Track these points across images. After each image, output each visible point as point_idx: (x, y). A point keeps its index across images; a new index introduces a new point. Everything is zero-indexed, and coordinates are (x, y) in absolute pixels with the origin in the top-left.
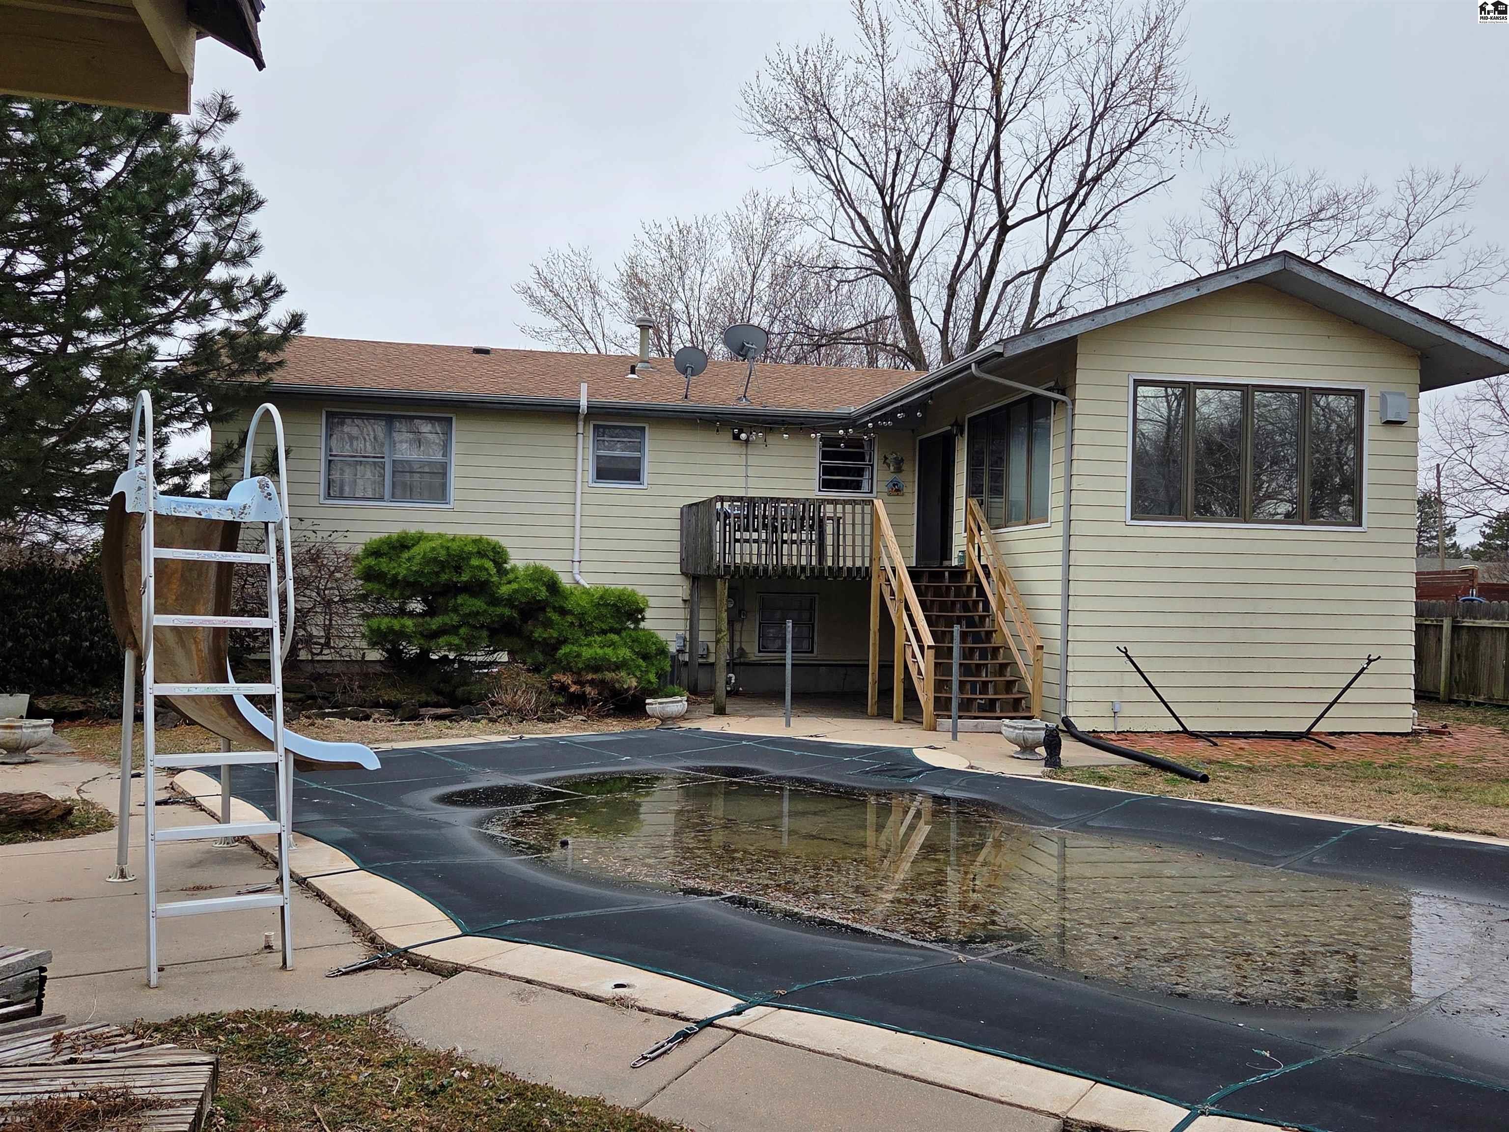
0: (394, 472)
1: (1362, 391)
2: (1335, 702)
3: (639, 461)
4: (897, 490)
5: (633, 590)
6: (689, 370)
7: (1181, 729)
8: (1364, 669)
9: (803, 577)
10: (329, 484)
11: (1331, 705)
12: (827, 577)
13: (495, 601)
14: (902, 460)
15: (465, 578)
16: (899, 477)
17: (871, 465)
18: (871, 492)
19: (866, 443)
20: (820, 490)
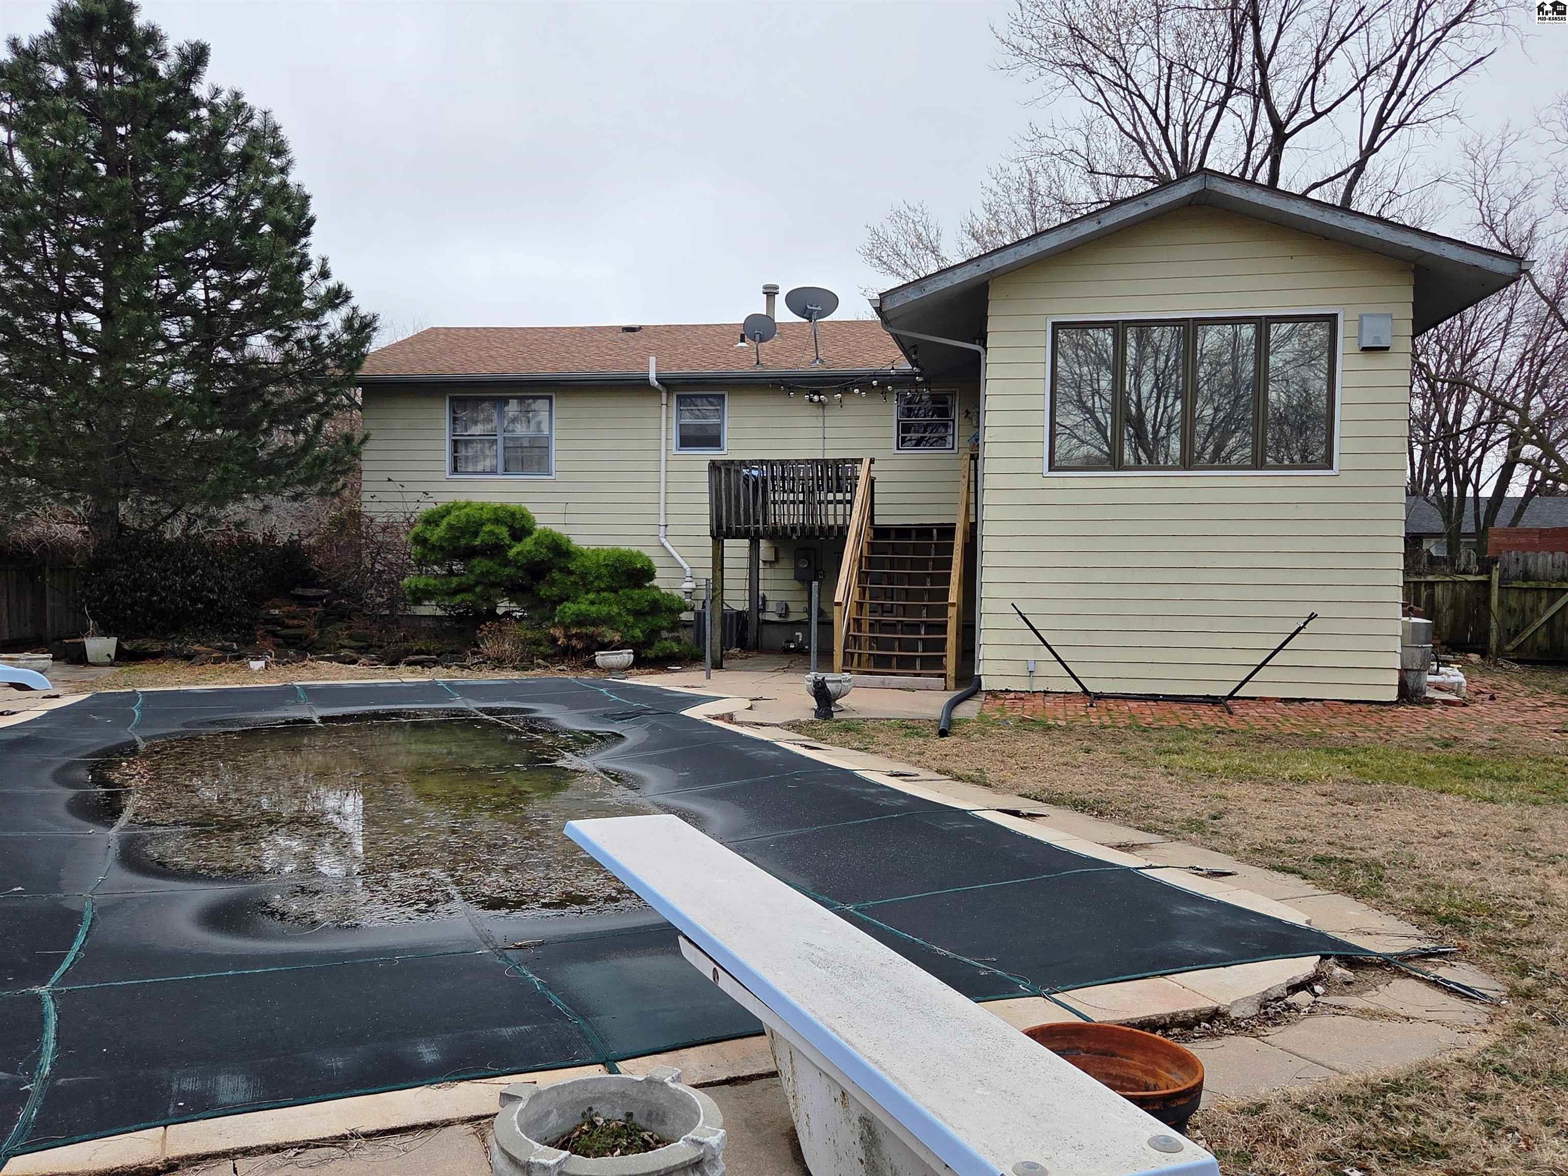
0: (505, 448)
1: (1335, 316)
2: (1264, 664)
3: (719, 426)
5: (639, 552)
6: (758, 336)
7: (1080, 690)
8: (1300, 629)
9: (794, 537)
10: (455, 460)
11: (1259, 667)
12: (818, 537)
13: (507, 563)
15: (477, 542)
17: (953, 421)
18: (953, 448)
19: (949, 398)
20: (898, 449)
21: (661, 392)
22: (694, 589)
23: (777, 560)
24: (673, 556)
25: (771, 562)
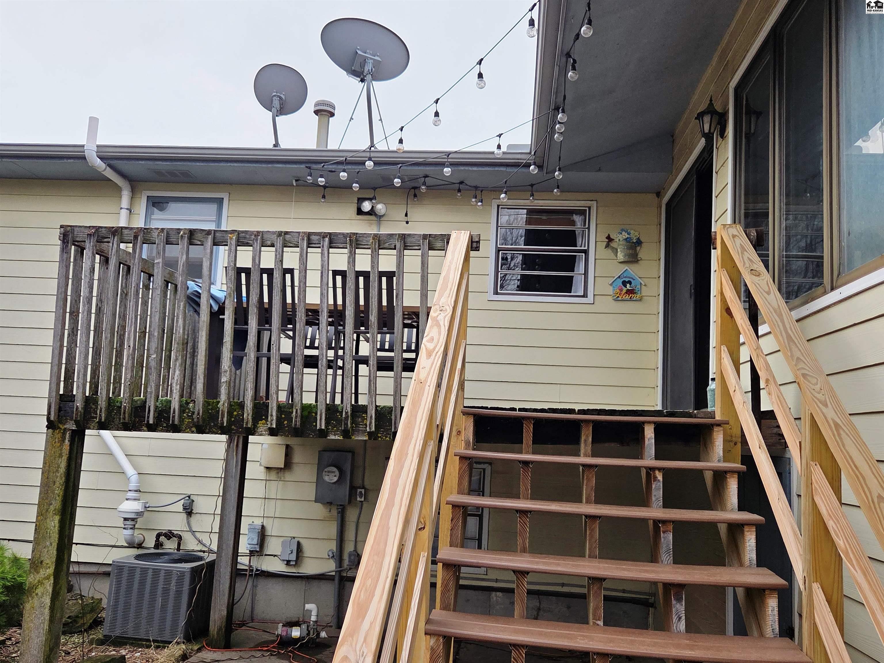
4: (630, 292)
14: (639, 242)
16: (633, 270)
17: (586, 252)
18: (585, 296)
19: (578, 219)
20: (496, 293)
21: (119, 189)
22: (140, 514)
23: (288, 465)
24: (111, 454)
25: (279, 470)
